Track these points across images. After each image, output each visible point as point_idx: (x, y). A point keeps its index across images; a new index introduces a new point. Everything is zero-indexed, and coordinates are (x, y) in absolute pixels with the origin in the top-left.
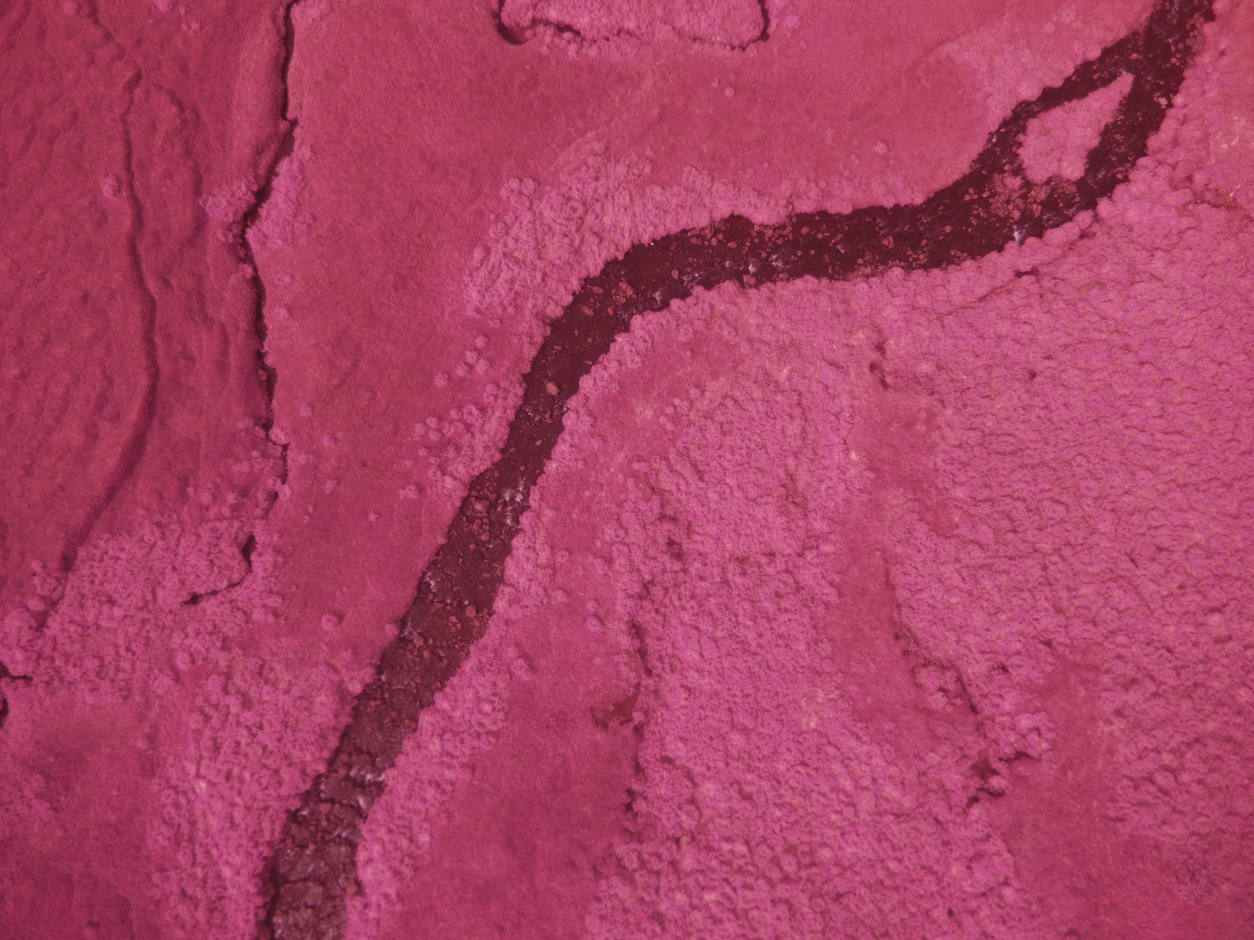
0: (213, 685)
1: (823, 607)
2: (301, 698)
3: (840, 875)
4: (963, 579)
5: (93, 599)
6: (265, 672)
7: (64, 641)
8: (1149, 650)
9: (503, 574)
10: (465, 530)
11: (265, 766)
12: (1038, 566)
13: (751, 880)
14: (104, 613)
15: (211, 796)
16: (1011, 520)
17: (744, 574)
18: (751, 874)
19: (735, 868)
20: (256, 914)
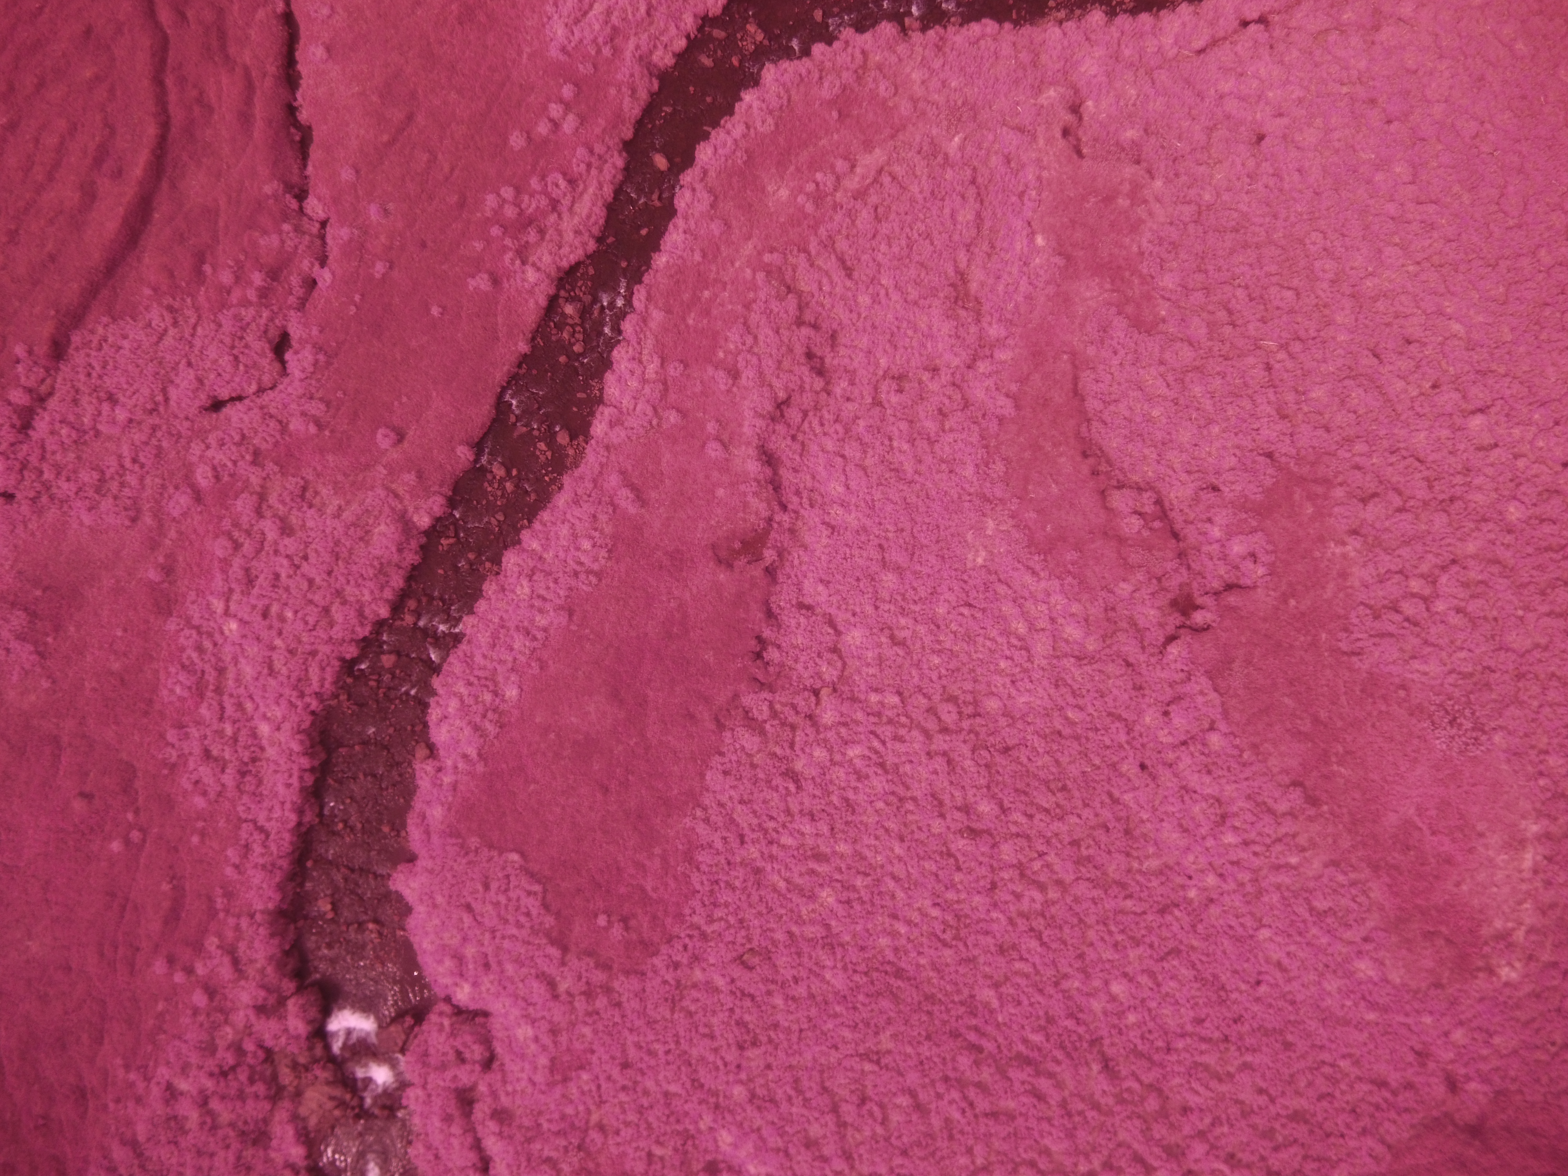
0: (243, 505)
1: (995, 422)
2: (353, 524)
3: (1008, 726)
4: (1168, 385)
5: (90, 395)
6: (308, 495)
7: (54, 447)
8: (1393, 459)
9: (602, 394)
10: (554, 338)
11: (311, 602)
12: (1261, 366)
13: (902, 732)
14: (104, 413)
15: (244, 636)
16: (1230, 312)
17: (900, 391)
18: (903, 726)
19: (885, 719)
20: (301, 778)
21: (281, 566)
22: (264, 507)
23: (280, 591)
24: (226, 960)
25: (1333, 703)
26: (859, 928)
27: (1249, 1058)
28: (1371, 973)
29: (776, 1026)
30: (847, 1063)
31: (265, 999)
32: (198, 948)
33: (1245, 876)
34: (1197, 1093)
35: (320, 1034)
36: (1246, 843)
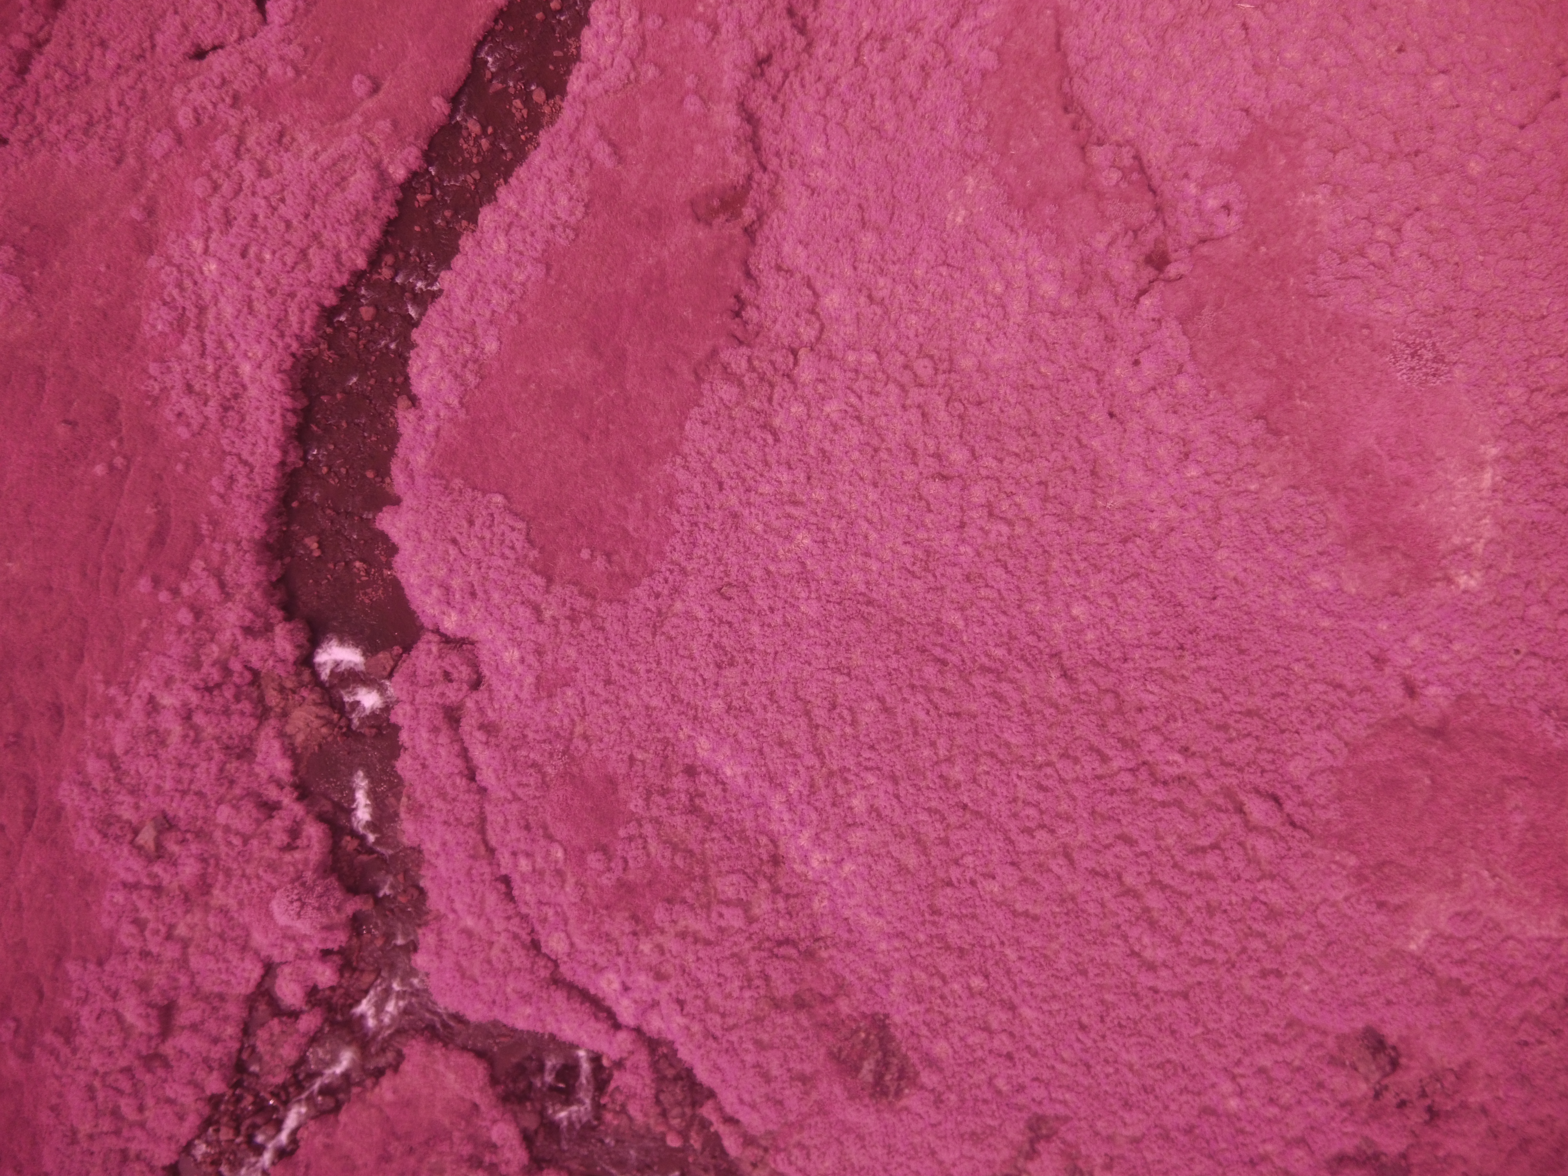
0: (222, 147)
1: (978, 75)
2: (330, 169)
3: (982, 380)
4: (1149, 43)
6: (286, 140)
8: (1362, 114)
9: (579, 51)
11: (289, 243)
12: (1238, 25)
13: (878, 387)
15: (223, 274)
17: (883, 50)
18: (880, 381)
19: (861, 376)
20: (283, 416)
21: (259, 206)
22: (242, 149)
23: (258, 231)
24: (213, 582)
25: (1298, 342)
26: (833, 565)
27: (1203, 662)
28: (1325, 584)
29: (752, 650)
30: (819, 675)
31: (252, 622)
32: (184, 572)
33: (1205, 505)
34: (1152, 693)
35: (306, 661)
36: (1207, 474)
